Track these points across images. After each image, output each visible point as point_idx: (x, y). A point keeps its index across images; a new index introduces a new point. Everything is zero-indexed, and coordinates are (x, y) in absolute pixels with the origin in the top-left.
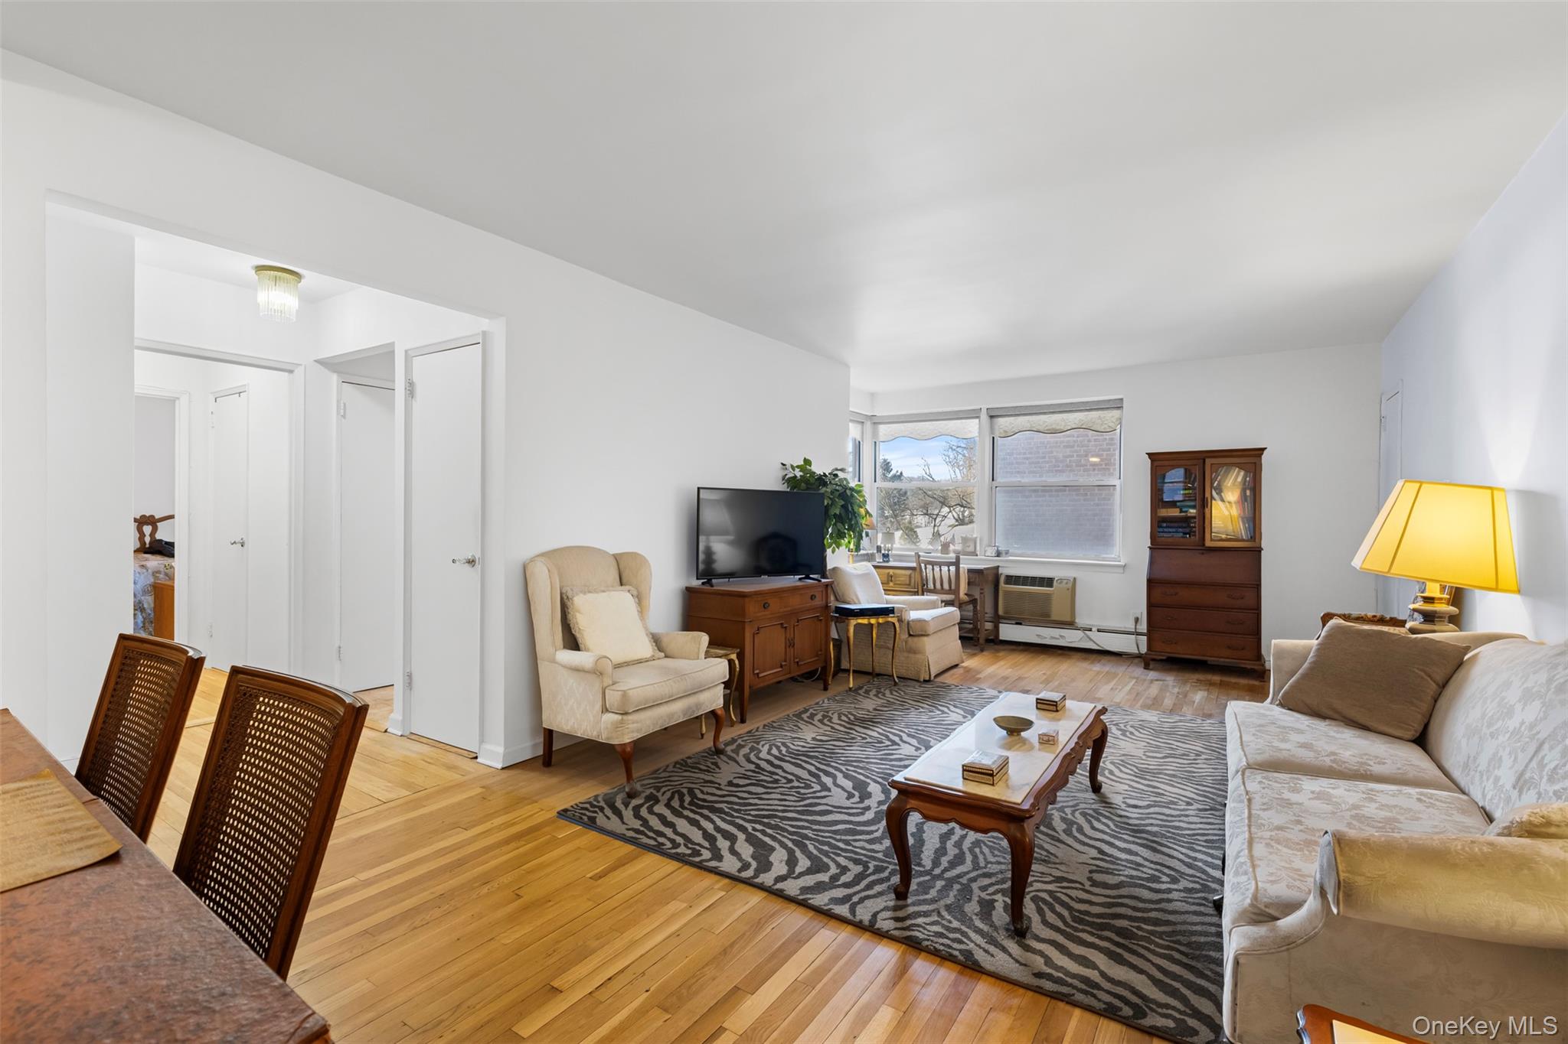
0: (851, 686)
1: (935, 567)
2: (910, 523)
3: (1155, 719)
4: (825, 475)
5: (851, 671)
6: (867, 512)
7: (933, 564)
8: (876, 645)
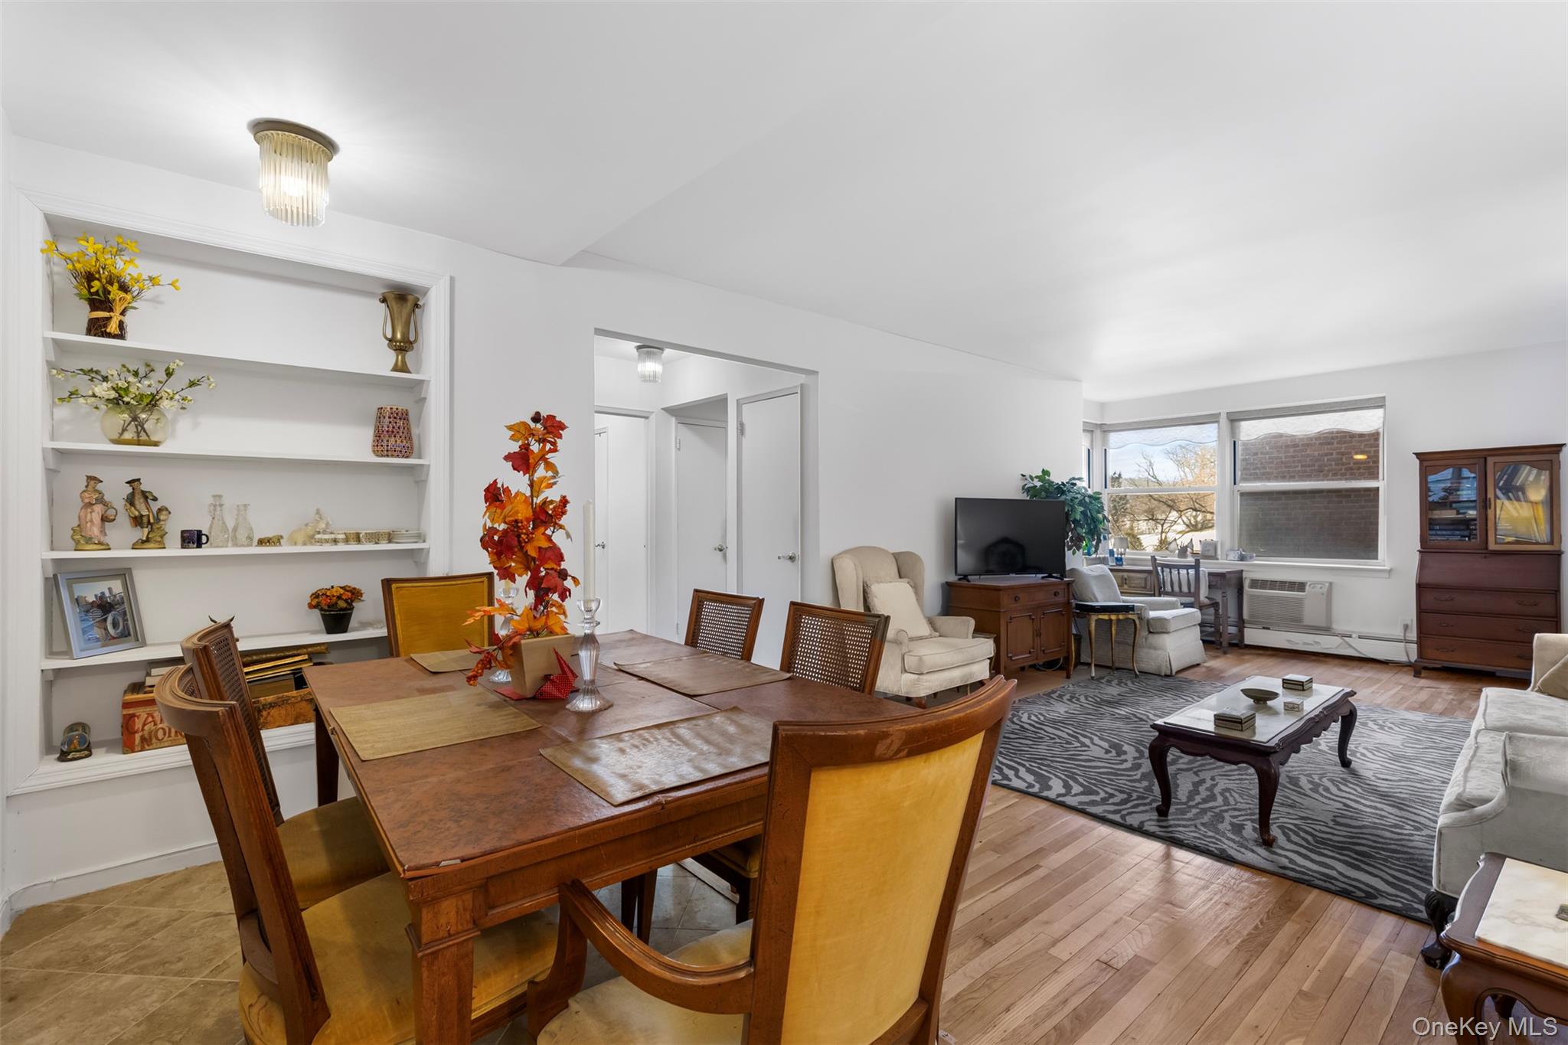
0: (1093, 675)
1: (1173, 571)
2: (1132, 528)
3: (1421, 719)
4: (1063, 484)
5: (1093, 665)
6: (1105, 517)
7: (1170, 567)
8: (1115, 641)
